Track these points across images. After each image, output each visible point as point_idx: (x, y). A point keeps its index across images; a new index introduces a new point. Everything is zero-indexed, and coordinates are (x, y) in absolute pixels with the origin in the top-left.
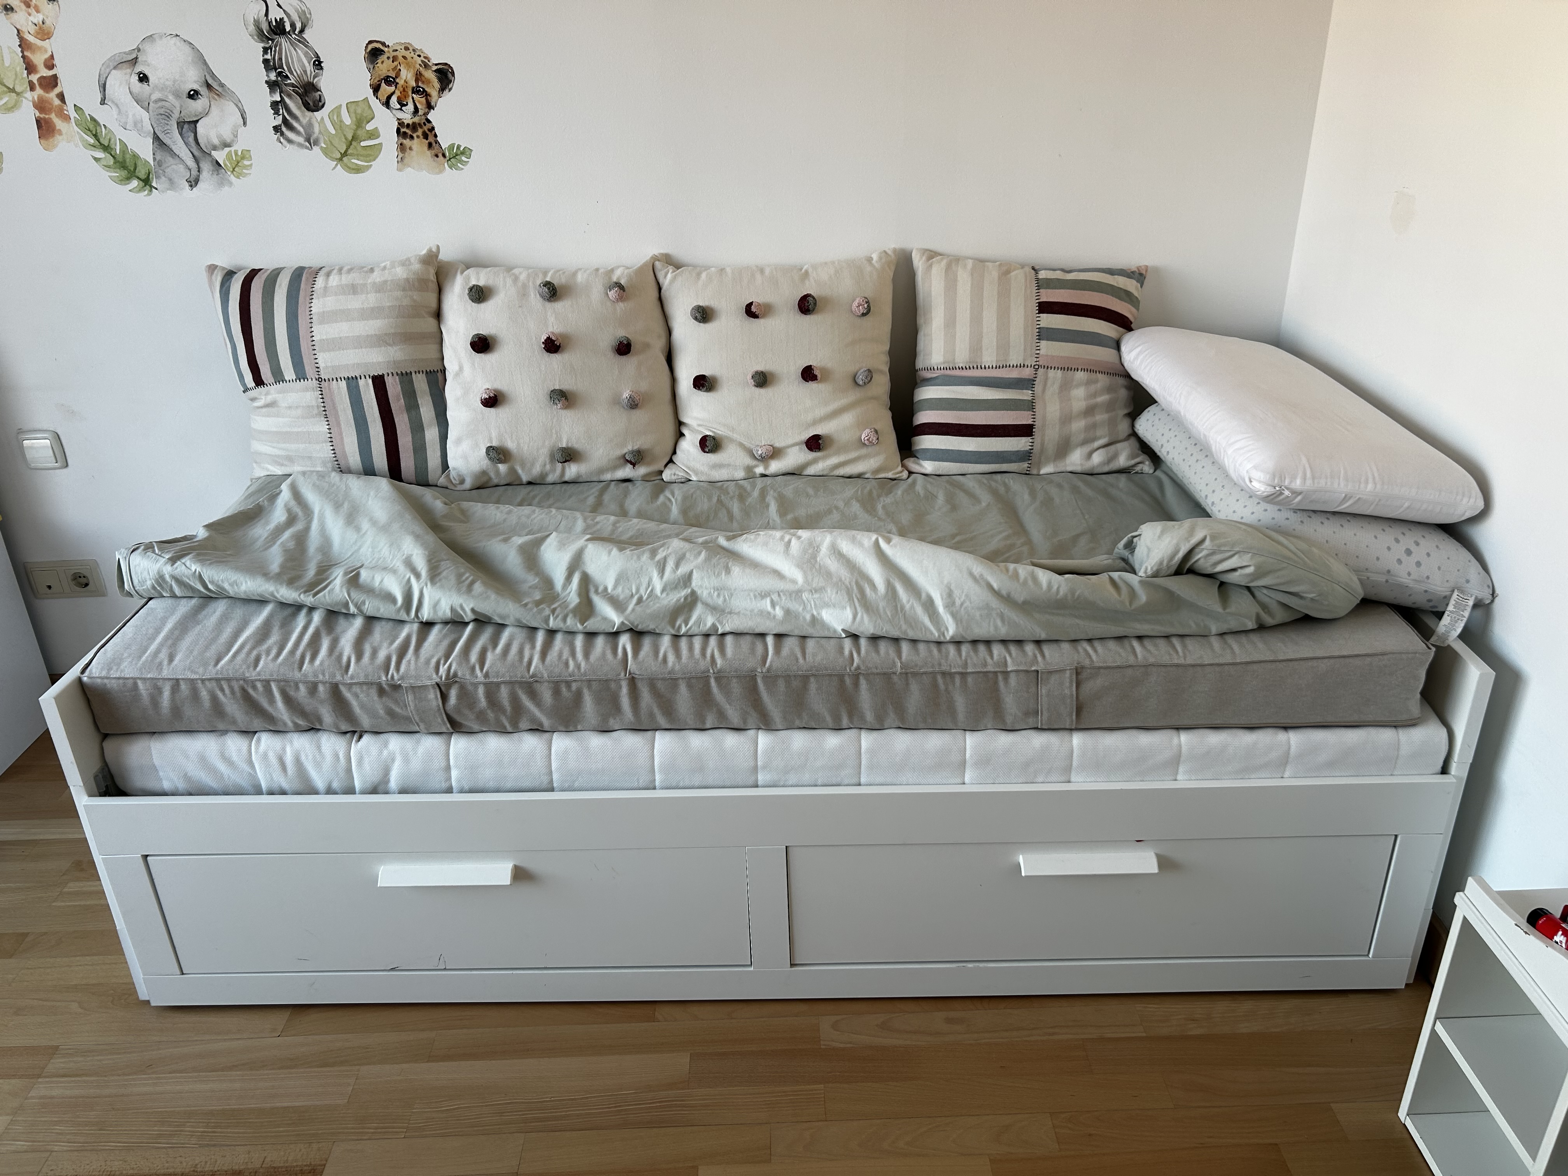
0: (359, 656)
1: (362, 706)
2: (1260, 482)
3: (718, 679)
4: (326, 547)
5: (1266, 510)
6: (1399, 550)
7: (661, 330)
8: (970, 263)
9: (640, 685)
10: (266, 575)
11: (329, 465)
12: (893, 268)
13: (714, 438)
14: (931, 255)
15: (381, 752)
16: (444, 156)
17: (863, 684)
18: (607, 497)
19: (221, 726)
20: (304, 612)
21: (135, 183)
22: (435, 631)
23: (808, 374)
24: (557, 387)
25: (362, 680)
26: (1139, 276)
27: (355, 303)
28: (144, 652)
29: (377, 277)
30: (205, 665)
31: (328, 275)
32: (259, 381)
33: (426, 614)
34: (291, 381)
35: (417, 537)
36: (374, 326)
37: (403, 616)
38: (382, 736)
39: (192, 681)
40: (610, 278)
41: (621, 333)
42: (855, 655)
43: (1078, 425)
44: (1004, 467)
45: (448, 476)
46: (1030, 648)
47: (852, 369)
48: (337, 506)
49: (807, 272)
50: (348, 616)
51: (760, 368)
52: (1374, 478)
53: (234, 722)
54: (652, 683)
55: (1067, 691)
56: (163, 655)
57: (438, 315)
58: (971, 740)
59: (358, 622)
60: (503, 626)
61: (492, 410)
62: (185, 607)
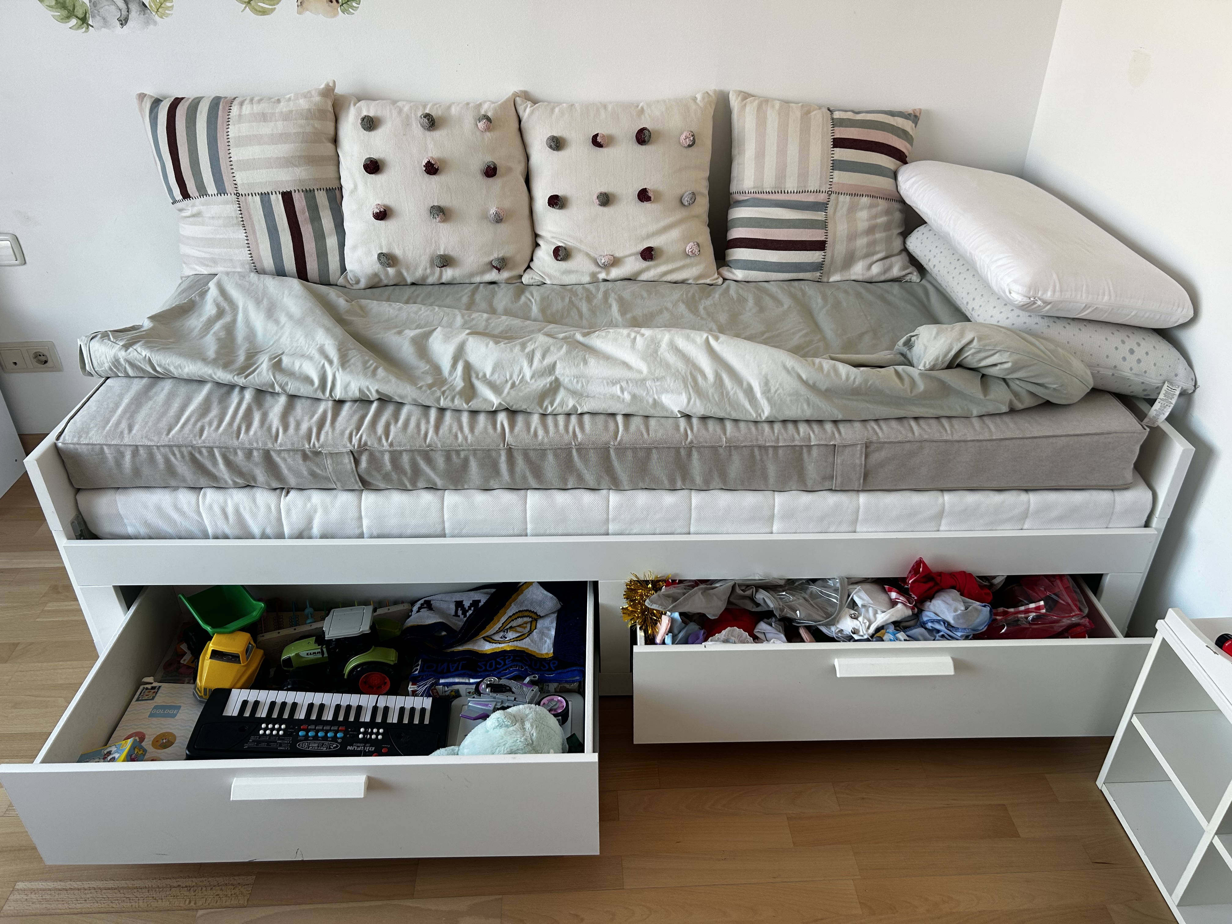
0: (286, 428)
1: (290, 468)
2: (1018, 293)
3: (579, 450)
4: (251, 336)
5: (1019, 316)
6: (1124, 350)
7: (520, 155)
8: (777, 104)
9: (516, 454)
10: (204, 360)
11: (247, 267)
12: (713, 107)
13: (565, 249)
14: (746, 96)
15: (305, 505)
16: (337, 1)
17: (695, 455)
18: (478, 297)
19: (173, 483)
20: (237, 390)
21: (74, 21)
22: (347, 407)
23: (644, 196)
24: (436, 204)
25: (289, 447)
26: (914, 117)
27: (266, 129)
28: (107, 423)
29: (283, 107)
30: (159, 434)
31: (241, 104)
32: (186, 195)
33: (338, 394)
34: (213, 195)
35: (328, 330)
36: (283, 150)
37: (320, 395)
38: (305, 492)
39: (149, 447)
40: (479, 111)
41: (489, 159)
42: (689, 432)
43: (862, 242)
44: (801, 275)
45: (346, 277)
46: (829, 427)
47: (678, 192)
48: (258, 302)
49: (642, 108)
50: (274, 394)
51: (604, 190)
52: (1110, 292)
53: (184, 480)
54: (525, 453)
55: (857, 461)
56: (124, 425)
57: (335, 141)
58: (779, 499)
59: (283, 400)
60: (402, 404)
61: (382, 222)
62: (138, 385)
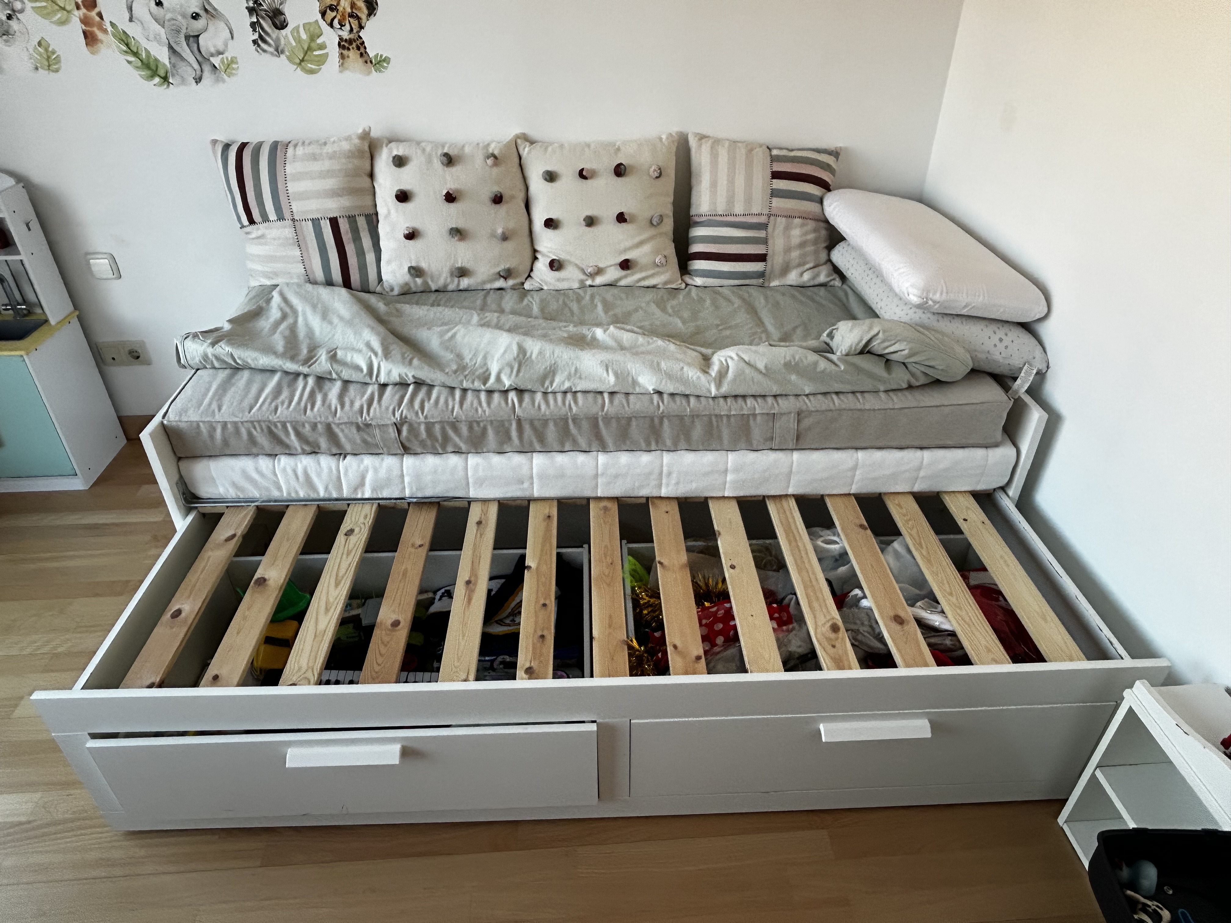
0: (343, 406)
1: (346, 437)
2: (914, 295)
3: (574, 420)
4: (310, 334)
5: (915, 313)
6: (995, 339)
7: (521, 186)
8: (727, 144)
9: (524, 423)
10: (275, 353)
11: (302, 278)
12: (676, 146)
13: (559, 261)
14: (702, 137)
15: (359, 467)
16: (371, 62)
17: (666, 422)
18: (489, 300)
19: (254, 450)
20: (301, 378)
21: (157, 80)
22: (389, 389)
23: (621, 218)
24: (454, 226)
25: (346, 420)
26: (835, 154)
27: (316, 167)
28: (201, 404)
29: (329, 149)
30: (243, 411)
31: (295, 146)
32: (252, 221)
33: (383, 379)
34: (274, 221)
35: (372, 329)
36: (330, 183)
37: (368, 380)
38: (358, 456)
39: (235, 423)
40: (487, 150)
41: (496, 189)
42: (661, 404)
43: (795, 254)
44: (747, 282)
45: (382, 285)
46: (770, 400)
47: (648, 214)
48: (314, 307)
49: (619, 147)
50: (331, 380)
51: (589, 213)
52: (984, 294)
53: (263, 448)
54: (532, 422)
55: (792, 426)
56: (214, 406)
57: (371, 175)
58: (732, 457)
59: (338, 384)
60: (433, 386)
61: (411, 242)
62: (222, 375)
